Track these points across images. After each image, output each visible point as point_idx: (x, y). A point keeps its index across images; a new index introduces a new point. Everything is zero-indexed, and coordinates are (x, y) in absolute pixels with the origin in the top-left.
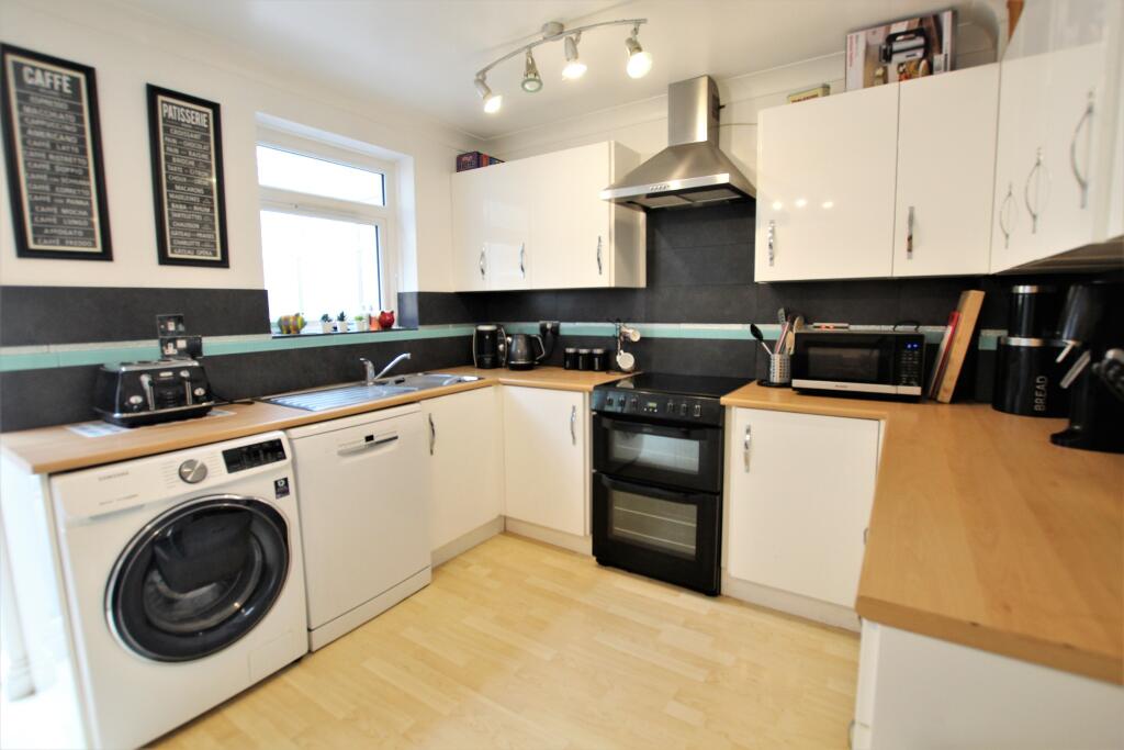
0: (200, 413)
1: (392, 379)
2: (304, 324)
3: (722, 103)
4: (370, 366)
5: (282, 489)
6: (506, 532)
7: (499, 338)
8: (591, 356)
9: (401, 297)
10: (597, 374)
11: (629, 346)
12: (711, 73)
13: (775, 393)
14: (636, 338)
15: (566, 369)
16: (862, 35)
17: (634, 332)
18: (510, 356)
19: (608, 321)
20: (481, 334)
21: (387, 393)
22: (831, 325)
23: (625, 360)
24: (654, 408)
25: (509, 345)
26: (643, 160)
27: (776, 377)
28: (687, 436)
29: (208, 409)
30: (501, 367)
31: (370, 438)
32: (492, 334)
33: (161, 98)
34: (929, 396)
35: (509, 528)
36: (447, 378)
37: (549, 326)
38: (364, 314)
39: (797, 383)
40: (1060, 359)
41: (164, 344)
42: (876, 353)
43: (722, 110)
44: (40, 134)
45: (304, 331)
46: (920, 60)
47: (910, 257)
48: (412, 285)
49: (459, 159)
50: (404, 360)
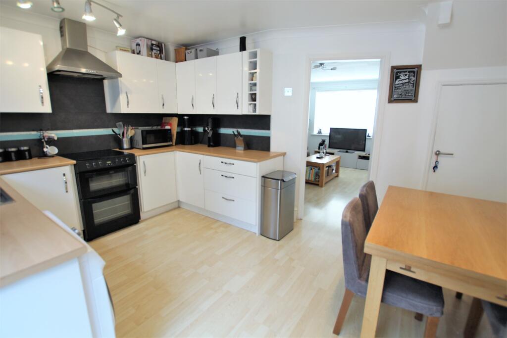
14: (56, 138)
23: (51, 150)
24: (110, 164)
39: (144, 146)
46: (159, 54)
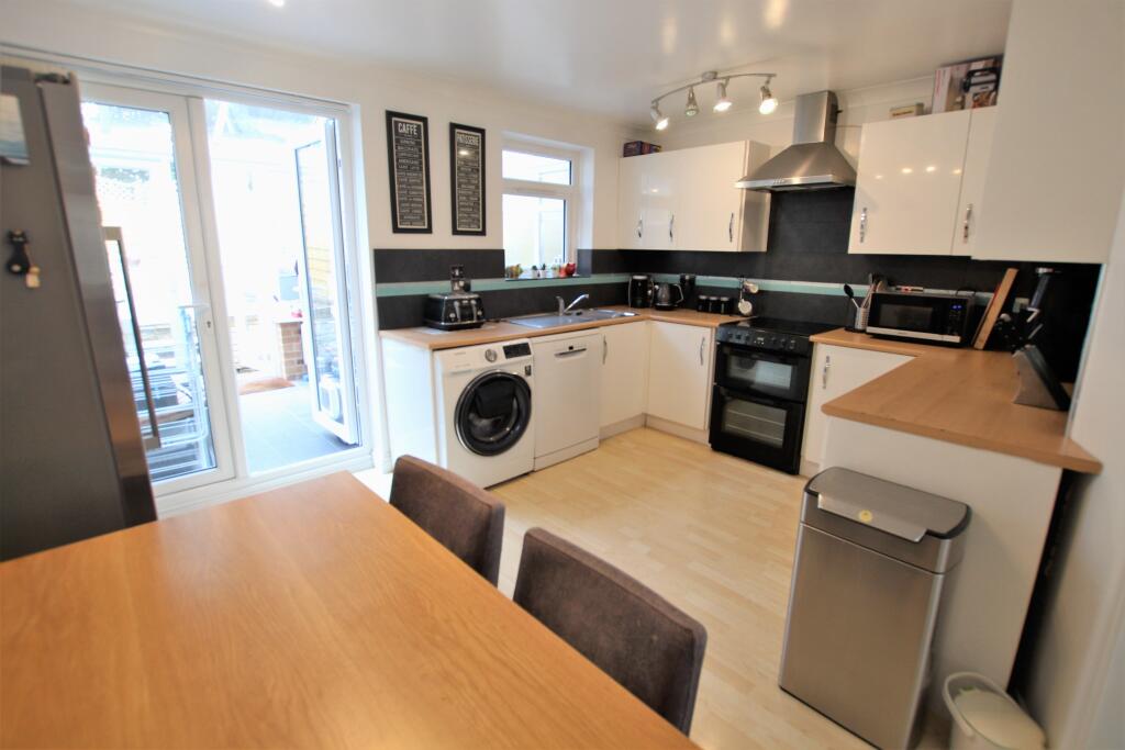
0: (477, 326)
1: (575, 312)
2: (521, 272)
3: (840, 109)
4: (562, 302)
5: (528, 373)
6: (645, 426)
7: (649, 286)
8: (719, 303)
9: (580, 252)
10: (722, 316)
11: (748, 296)
12: (831, 89)
13: (858, 337)
14: (754, 290)
15: (698, 311)
16: (948, 69)
17: (754, 286)
18: (656, 298)
19: (734, 276)
20: (635, 281)
21: (571, 322)
22: (909, 288)
23: (745, 307)
24: (762, 342)
25: (656, 292)
26: (773, 154)
27: (859, 324)
28: (784, 361)
29: (482, 323)
30: (648, 307)
31: (571, 348)
32: (642, 281)
33: (457, 130)
34: (967, 343)
35: (648, 423)
36: (612, 313)
37: (687, 277)
38: (557, 264)
39: (871, 329)
40: (1029, 320)
41: (453, 282)
42: (930, 310)
43: (840, 114)
44: (404, 161)
45: (521, 277)
46: (991, 92)
47: (965, 242)
48: (588, 244)
49: (626, 146)
50: (584, 299)
